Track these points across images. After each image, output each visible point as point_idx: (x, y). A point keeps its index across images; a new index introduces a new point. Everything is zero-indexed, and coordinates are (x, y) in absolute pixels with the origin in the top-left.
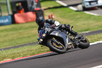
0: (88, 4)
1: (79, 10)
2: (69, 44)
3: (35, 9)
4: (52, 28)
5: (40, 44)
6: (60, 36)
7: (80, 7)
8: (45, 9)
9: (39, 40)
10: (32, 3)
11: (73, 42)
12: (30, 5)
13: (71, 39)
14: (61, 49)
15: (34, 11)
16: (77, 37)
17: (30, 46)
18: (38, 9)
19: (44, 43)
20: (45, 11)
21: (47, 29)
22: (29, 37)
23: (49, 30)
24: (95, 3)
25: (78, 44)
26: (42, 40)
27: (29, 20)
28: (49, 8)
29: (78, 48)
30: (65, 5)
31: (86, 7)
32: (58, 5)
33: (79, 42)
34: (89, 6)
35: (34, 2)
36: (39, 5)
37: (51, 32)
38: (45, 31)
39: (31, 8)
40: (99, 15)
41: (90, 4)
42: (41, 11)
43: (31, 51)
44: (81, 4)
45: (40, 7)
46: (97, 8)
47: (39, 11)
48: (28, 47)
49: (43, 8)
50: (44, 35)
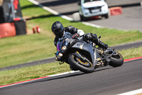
0: (88, 11)
1: (76, 20)
2: (98, 60)
3: (14, 19)
4: (75, 38)
5: (58, 60)
6: (86, 49)
7: (77, 16)
8: (27, 20)
9: (57, 54)
10: (10, 11)
11: (103, 57)
12: (6, 14)
13: (100, 54)
14: (87, 67)
15: (12, 22)
16: (107, 51)
17: (7, 71)
18: (19, 18)
19: (65, 59)
20: (28, 22)
21: (69, 40)
22: (6, 58)
23: (72, 41)
24: (98, 10)
25: (109, 60)
26: (61, 55)
27: (6, 34)
28: (34, 18)
29: (108, 66)
30: (56, 13)
31: (85, 16)
32: (46, 14)
33: (110, 58)
34: (90, 15)
35: (13, 9)
36: (19, 14)
37: (74, 43)
38: (65, 42)
39: (9, 17)
40: (102, 27)
41: (91, 12)
42: (22, 21)
43: (9, 77)
44: (78, 11)
45: (21, 16)
46: (100, 17)
47: (19, 21)
48: (4, 72)
49: (24, 18)
50: (64, 48)
